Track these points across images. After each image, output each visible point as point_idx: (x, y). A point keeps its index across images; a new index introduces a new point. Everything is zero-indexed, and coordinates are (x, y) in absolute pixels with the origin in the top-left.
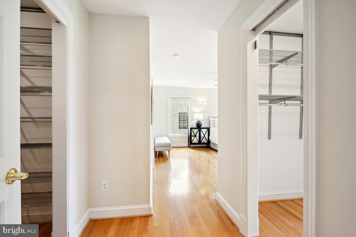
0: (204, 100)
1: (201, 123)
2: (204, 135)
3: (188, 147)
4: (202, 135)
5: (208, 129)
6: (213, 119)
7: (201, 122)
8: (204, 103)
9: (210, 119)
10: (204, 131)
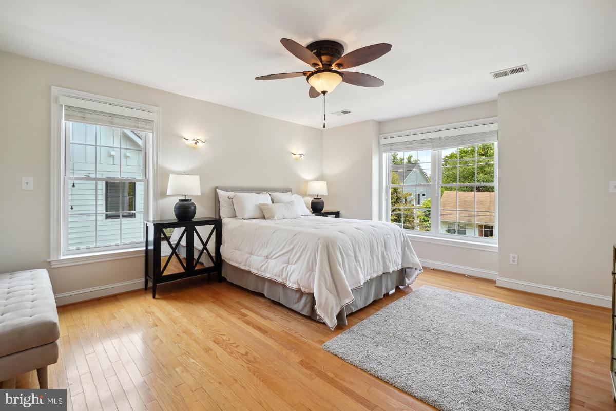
0: (201, 137)
1: (193, 208)
2: (205, 245)
3: (146, 288)
4: (197, 244)
5: (217, 225)
6: (231, 194)
7: (193, 204)
8: (200, 144)
9: (220, 192)
10: (204, 231)
